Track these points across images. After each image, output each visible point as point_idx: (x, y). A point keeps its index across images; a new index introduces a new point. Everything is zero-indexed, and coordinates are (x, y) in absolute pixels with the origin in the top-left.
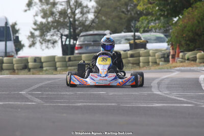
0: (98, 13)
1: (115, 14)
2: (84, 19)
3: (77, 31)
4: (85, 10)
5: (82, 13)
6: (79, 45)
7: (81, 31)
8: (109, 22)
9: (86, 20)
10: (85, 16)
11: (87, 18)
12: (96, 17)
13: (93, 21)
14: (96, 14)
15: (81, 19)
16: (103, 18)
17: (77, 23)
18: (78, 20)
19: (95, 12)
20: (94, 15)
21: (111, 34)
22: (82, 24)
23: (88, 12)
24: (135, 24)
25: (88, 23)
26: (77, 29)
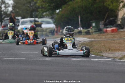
0: (14, 7)
1: (24, 7)
2: (7, 10)
3: (3, 17)
4: (7, 5)
5: (5, 7)
7: (5, 17)
8: (21, 12)
9: (7, 11)
10: (7, 9)
11: (8, 10)
12: (13, 9)
13: (11, 12)
14: (13, 8)
15: (5, 10)
16: (17, 10)
17: (2, 13)
18: (3, 11)
19: (13, 7)
20: (12, 8)
21: (21, 19)
22: (6, 13)
23: (9, 7)
24: (35, 13)
25: (9, 13)
26: (3, 16)
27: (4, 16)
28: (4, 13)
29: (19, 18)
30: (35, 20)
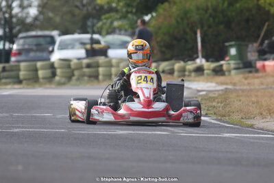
0: (43, 7)
1: (65, 9)
2: (24, 15)
3: (15, 31)
5: (22, 6)
6: (16, 50)
7: (20, 32)
8: (58, 19)
9: (26, 17)
10: (26, 11)
11: (28, 13)
12: (41, 13)
13: (36, 19)
14: (40, 9)
15: (20, 15)
16: (51, 15)
17: (14, 20)
18: (16, 16)
19: (39, 6)
20: (38, 10)
21: (60, 35)
22: (22, 22)
23: (30, 6)
25: (29, 20)
26: (15, 28)
27: (18, 28)
28: (18, 20)
29: (55, 33)
30: (92, 39)
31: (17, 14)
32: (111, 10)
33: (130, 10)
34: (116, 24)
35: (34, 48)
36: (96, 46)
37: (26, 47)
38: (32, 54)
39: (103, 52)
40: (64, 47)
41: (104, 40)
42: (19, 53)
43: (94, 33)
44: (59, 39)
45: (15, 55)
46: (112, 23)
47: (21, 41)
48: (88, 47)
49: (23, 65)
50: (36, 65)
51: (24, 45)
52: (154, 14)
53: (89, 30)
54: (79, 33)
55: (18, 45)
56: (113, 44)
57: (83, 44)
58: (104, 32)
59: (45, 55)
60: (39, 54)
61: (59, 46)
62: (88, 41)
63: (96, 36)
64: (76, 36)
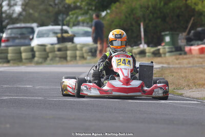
0: (25, 6)
1: (42, 7)
2: (11, 12)
3: (4, 23)
4: (12, 2)
5: (9, 5)
6: (5, 38)
7: (8, 24)
8: (36, 15)
9: (13, 13)
10: (12, 8)
11: (14, 10)
12: (24, 10)
13: (20, 14)
14: (23, 7)
15: (8, 12)
16: (31, 11)
17: (4, 15)
19: (22, 5)
20: (22, 8)
22: (9, 17)
23: (15, 5)
25: (15, 16)
26: (4, 21)
27: (6, 21)
28: (7, 15)
29: (34, 25)
30: (62, 30)
31: (6, 11)
32: (76, 8)
33: (90, 8)
34: (80, 18)
35: (19, 36)
36: (65, 35)
37: (13, 35)
38: (17, 41)
39: (71, 39)
40: (41, 35)
41: (71, 30)
42: (7, 40)
43: (63, 25)
44: (37, 30)
45: (5, 41)
46: (77, 17)
47: (9, 31)
48: (59, 35)
49: (10, 49)
50: (20, 49)
51: (11, 34)
52: (109, 11)
53: (60, 23)
54: (52, 25)
55: (7, 34)
56: (78, 33)
57: (55, 33)
58: (71, 24)
59: (27, 41)
60: (22, 41)
61: (37, 35)
62: (59, 31)
63: (65, 28)
64: (50, 27)
